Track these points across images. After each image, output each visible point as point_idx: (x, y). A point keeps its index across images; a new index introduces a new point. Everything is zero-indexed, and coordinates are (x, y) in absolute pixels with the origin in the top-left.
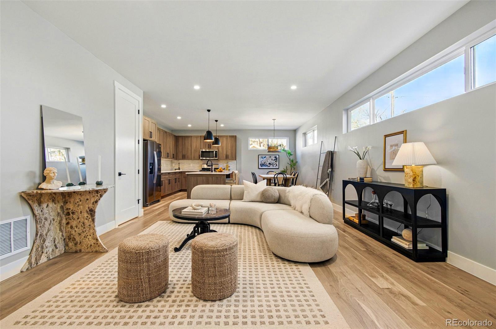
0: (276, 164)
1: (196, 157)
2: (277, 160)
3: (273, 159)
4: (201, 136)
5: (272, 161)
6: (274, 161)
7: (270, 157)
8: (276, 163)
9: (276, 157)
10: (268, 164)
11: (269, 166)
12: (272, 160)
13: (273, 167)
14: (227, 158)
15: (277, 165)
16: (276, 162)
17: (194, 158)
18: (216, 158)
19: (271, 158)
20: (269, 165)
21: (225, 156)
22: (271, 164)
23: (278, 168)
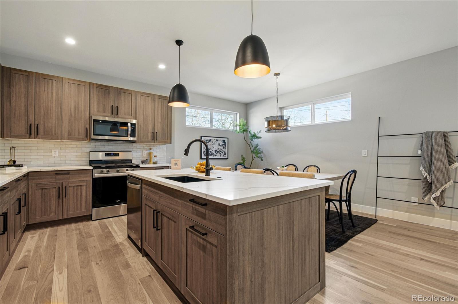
0: (224, 152)
1: (77, 134)
2: (225, 146)
3: (221, 144)
4: (90, 83)
5: (220, 147)
6: (222, 148)
7: (217, 140)
8: (224, 150)
9: (224, 141)
10: (214, 152)
11: (216, 156)
12: (219, 145)
13: (221, 156)
14: (154, 138)
15: (225, 154)
16: (224, 148)
17: (70, 134)
18: (132, 139)
19: (217, 142)
20: (215, 154)
21: (150, 135)
22: (218, 152)
23: (227, 157)
